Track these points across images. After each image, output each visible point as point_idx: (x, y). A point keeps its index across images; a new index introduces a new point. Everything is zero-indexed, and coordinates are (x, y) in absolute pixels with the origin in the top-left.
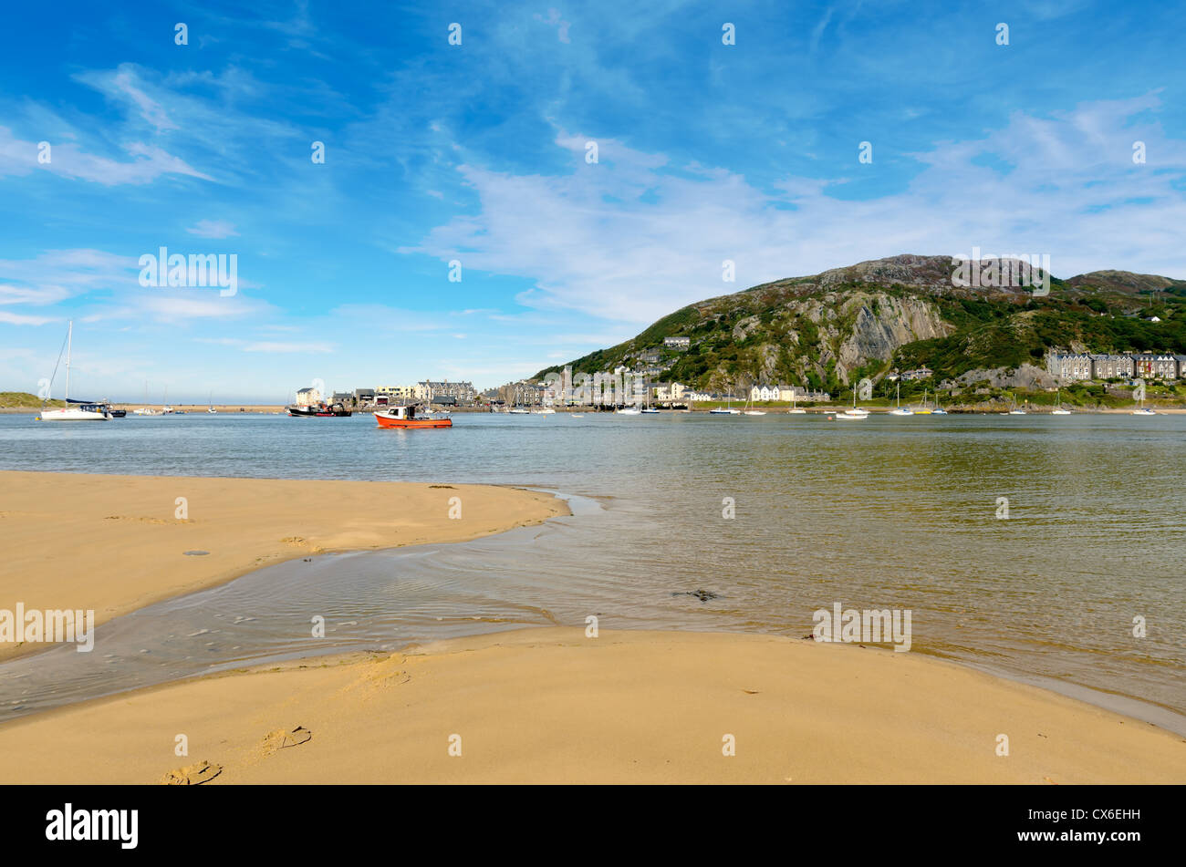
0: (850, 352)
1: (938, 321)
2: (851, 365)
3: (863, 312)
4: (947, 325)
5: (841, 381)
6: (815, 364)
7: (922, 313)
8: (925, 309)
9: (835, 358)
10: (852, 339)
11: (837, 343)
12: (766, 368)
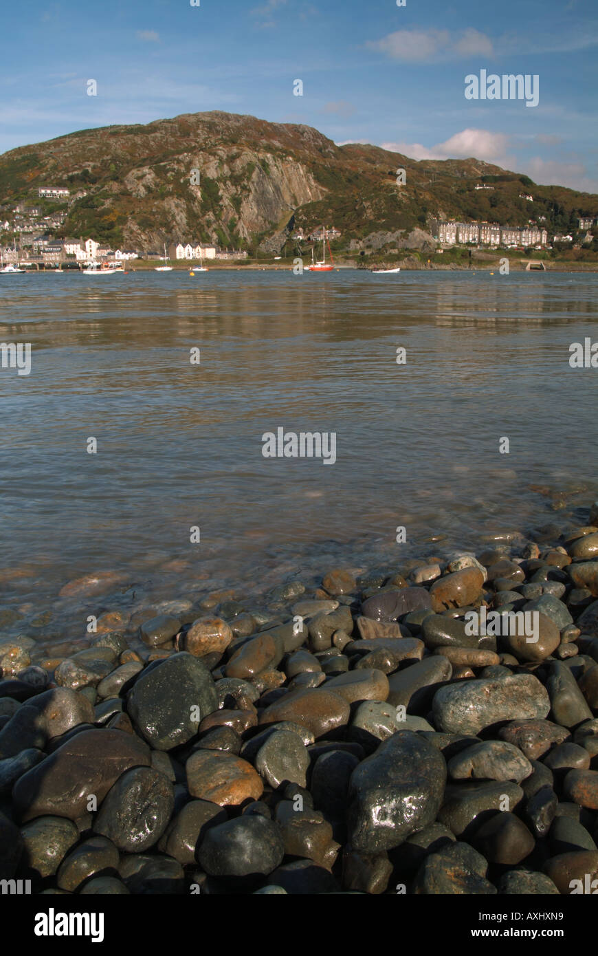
0: (250, 209)
1: (313, 183)
2: (251, 222)
3: (257, 169)
4: (320, 187)
5: (245, 239)
6: (220, 222)
7: (299, 175)
8: (302, 172)
9: (237, 217)
10: (251, 197)
11: (237, 202)
12: (178, 224)
